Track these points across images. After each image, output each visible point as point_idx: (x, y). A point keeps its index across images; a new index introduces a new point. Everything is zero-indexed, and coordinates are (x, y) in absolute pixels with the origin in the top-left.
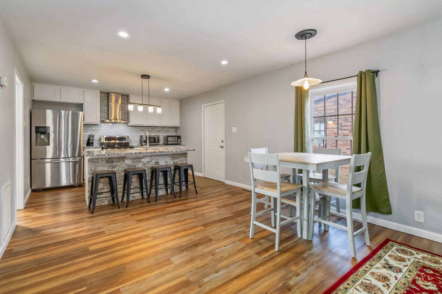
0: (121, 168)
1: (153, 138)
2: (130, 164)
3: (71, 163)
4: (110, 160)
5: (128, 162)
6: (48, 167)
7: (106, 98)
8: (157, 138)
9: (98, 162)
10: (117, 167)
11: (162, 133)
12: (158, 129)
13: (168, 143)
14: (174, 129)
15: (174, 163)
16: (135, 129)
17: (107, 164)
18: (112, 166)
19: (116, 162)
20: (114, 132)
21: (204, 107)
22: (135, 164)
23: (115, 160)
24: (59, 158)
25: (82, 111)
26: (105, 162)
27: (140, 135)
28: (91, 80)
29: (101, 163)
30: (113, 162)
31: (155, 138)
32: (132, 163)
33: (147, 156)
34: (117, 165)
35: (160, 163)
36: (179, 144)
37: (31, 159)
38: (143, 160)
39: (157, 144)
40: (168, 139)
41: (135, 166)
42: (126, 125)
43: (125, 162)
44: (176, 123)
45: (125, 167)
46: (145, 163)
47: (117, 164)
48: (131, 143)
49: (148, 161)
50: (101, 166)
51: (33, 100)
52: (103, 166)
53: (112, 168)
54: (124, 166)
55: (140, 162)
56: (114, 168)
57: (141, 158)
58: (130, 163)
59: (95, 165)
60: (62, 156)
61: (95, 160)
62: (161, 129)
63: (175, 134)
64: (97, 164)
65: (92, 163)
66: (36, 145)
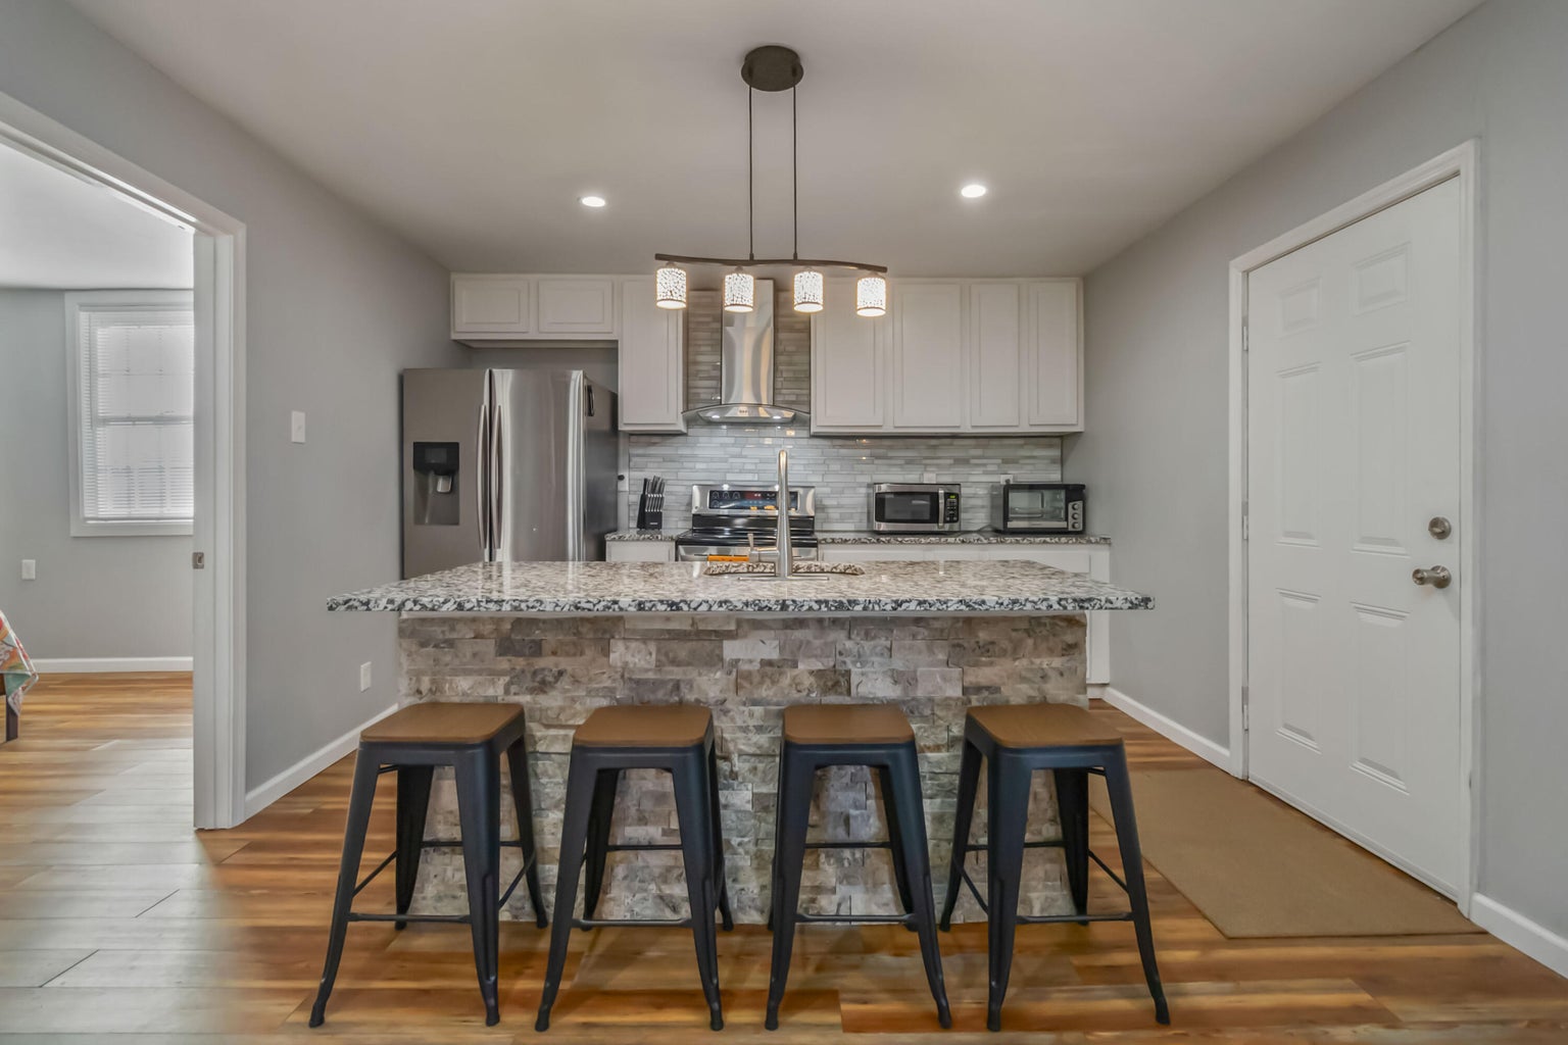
0: (589, 692)
2: (647, 670)
4: (519, 637)
5: (631, 657)
8: (947, 495)
9: (451, 643)
10: (565, 683)
11: (980, 470)
12: (958, 450)
13: (1011, 525)
14: (1050, 446)
15: (965, 690)
16: (844, 451)
17: (504, 663)
18: (535, 673)
19: (554, 653)
20: (753, 467)
21: (1247, 273)
22: (676, 673)
23: (550, 639)
26: (489, 647)
27: (867, 479)
28: (579, 199)
29: (467, 650)
30: (537, 649)
31: (934, 497)
32: (659, 666)
33: (757, 625)
34: (561, 673)
35: (854, 680)
36: (1079, 534)
38: (731, 650)
39: (947, 527)
40: (1011, 504)
41: (677, 686)
42: (798, 431)
43: (612, 656)
44: (1061, 410)
45: (612, 690)
46: (748, 676)
47: (564, 663)
49: (770, 663)
50: (466, 672)
52: (479, 672)
53: (532, 691)
54: (608, 683)
55: (715, 660)
56: (543, 687)
57: (722, 635)
58: (643, 664)
59: (436, 661)
61: (437, 632)
62: (976, 447)
63: (1054, 476)
64: (448, 659)
65: (423, 645)
66: (419, 520)
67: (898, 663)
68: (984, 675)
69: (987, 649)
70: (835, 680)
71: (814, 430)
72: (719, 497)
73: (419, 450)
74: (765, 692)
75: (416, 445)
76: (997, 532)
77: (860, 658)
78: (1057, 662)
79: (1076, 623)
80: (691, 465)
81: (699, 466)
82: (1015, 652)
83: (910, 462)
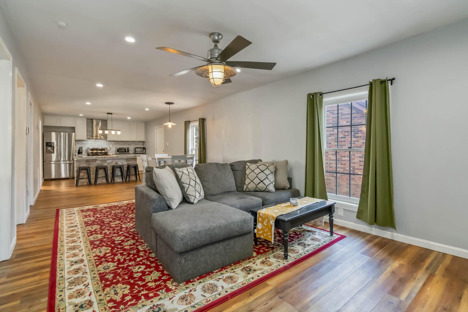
2: (99, 163)
3: (68, 164)
6: (53, 166)
7: (91, 122)
8: (127, 149)
9: (80, 162)
11: (132, 146)
12: (129, 143)
14: (141, 143)
15: (127, 163)
16: (112, 143)
17: (86, 163)
19: (91, 162)
20: (97, 145)
21: (156, 129)
22: (102, 163)
24: (60, 161)
25: (74, 132)
26: (84, 162)
27: (116, 147)
28: (79, 115)
30: (89, 162)
31: (125, 149)
36: (145, 153)
37: (43, 161)
39: (127, 153)
40: (136, 150)
42: (105, 140)
43: (96, 162)
44: (142, 138)
48: (109, 152)
50: (82, 164)
51: (44, 126)
52: (84, 164)
55: (105, 162)
56: (90, 165)
60: (62, 160)
62: (132, 143)
63: (142, 146)
66: (46, 153)
67: (122, 162)
68: (129, 162)
69: (129, 161)
70: (117, 163)
71: (107, 140)
72: (92, 150)
73: (47, 143)
74: (110, 164)
76: (135, 154)
77: (119, 161)
78: (134, 161)
79: (136, 158)
80: (86, 145)
81: (88, 145)
82: (131, 161)
83: (122, 144)
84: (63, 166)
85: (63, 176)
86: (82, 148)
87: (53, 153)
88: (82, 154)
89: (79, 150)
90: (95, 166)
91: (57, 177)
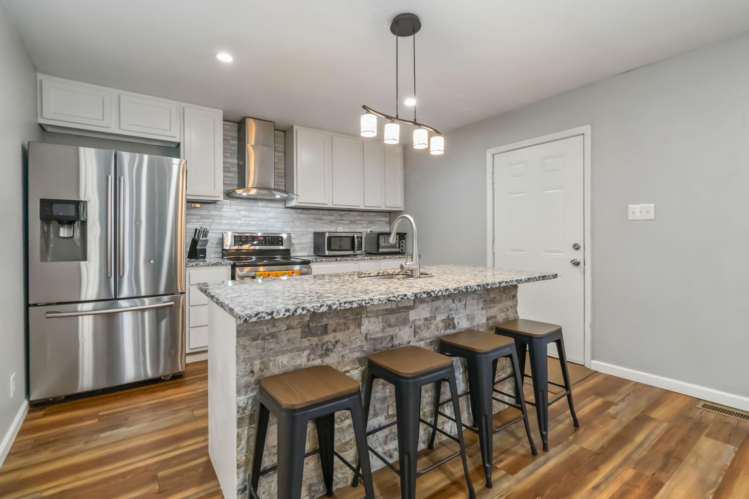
0: (351, 351)
1: (349, 239)
2: (378, 332)
3: (147, 315)
4: (314, 325)
5: (371, 326)
7: (236, 134)
8: (357, 237)
10: (339, 348)
11: (360, 226)
12: (351, 217)
13: (381, 250)
14: (385, 216)
15: (488, 320)
16: (302, 216)
17: (306, 343)
18: (323, 345)
19: (334, 331)
20: (255, 223)
21: (494, 155)
22: (390, 331)
23: (332, 323)
24: (116, 299)
26: (296, 334)
27: (313, 230)
28: (216, 54)
29: (284, 338)
30: (325, 330)
31: (354, 238)
32: (383, 330)
33: (422, 301)
34: (337, 342)
35: (456, 321)
37: (27, 305)
38: (413, 315)
39: (358, 252)
40: (379, 242)
41: (392, 338)
42: (281, 205)
43: (362, 328)
45: (362, 347)
46: (420, 327)
47: (339, 336)
48: (295, 251)
49: (426, 319)
50: (284, 352)
51: (41, 127)
52: (291, 351)
53: (321, 356)
54: (359, 343)
55: (405, 321)
56: (327, 352)
57: (408, 308)
58: (377, 329)
59: (263, 349)
60: (125, 292)
61: (265, 330)
62: (358, 216)
63: (387, 229)
64: (272, 346)
65: (254, 340)
66: (44, 258)
67: (468, 312)
69: (493, 301)
70: (449, 322)
71: (293, 204)
72: (240, 239)
73: (46, 204)
74: (425, 334)
75: (43, 201)
77: (456, 311)
78: (510, 303)
79: (515, 288)
80: (219, 221)
82: (500, 300)
83: (331, 222)
84: (127, 322)
85: (130, 373)
86: (205, 233)
87: (85, 258)
88: (205, 257)
89: (194, 242)
90: (358, 355)
91: (103, 384)
